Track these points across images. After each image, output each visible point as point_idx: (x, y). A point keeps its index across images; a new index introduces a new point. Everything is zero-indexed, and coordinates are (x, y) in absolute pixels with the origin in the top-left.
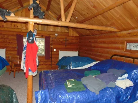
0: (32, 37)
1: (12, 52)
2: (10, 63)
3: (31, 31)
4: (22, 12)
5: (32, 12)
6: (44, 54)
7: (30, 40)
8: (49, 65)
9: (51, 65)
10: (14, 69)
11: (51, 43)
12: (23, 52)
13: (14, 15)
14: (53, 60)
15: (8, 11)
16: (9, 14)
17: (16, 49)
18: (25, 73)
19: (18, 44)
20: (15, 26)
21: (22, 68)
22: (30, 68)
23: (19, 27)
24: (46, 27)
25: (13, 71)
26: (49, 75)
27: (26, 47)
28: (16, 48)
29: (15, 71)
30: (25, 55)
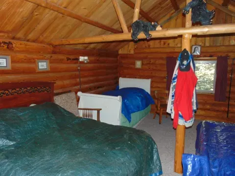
0: (187, 61)
1: (159, 85)
2: (156, 101)
3: (185, 49)
4: (176, 20)
5: (189, 16)
6: (212, 90)
7: (184, 65)
8: (223, 111)
9: (228, 112)
10: (160, 110)
11: (229, 69)
12: (172, 86)
13: (161, 29)
14: (232, 102)
15: (153, 23)
16: (154, 27)
17: (165, 80)
18: (172, 120)
19: (168, 72)
20: (164, 44)
21: (168, 111)
22: (180, 113)
23: (171, 45)
24: (221, 38)
25: (159, 114)
26: (216, 132)
27: (176, 77)
28: (165, 78)
29: (161, 114)
30: (174, 90)
